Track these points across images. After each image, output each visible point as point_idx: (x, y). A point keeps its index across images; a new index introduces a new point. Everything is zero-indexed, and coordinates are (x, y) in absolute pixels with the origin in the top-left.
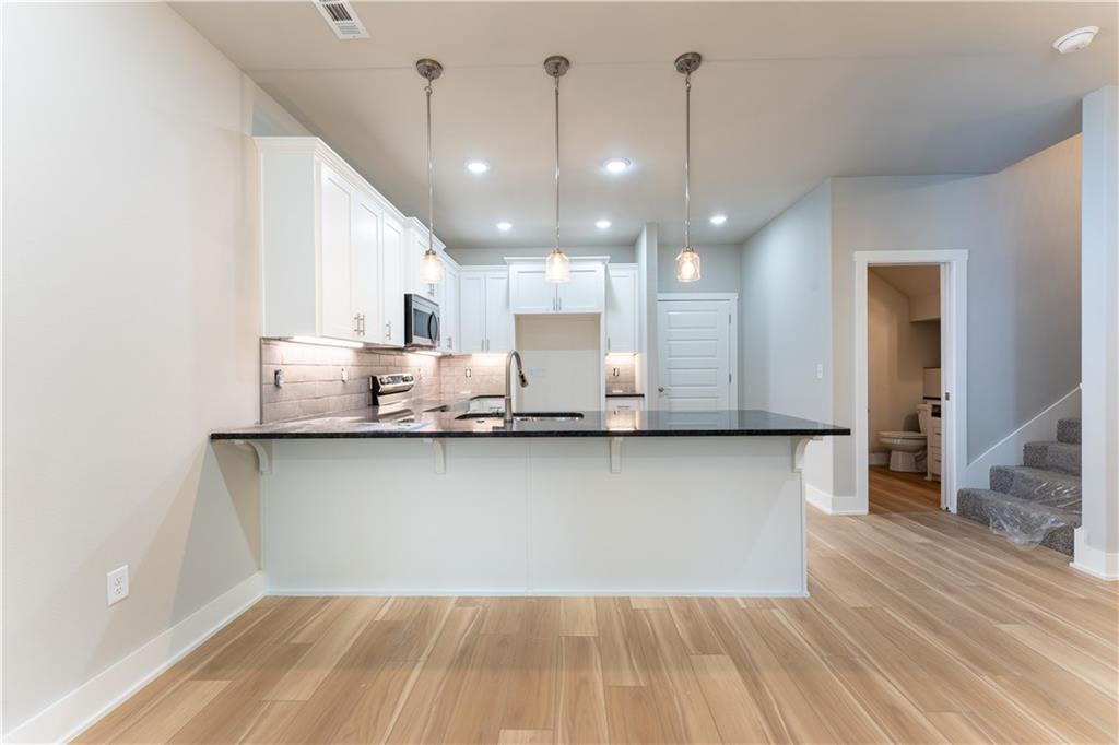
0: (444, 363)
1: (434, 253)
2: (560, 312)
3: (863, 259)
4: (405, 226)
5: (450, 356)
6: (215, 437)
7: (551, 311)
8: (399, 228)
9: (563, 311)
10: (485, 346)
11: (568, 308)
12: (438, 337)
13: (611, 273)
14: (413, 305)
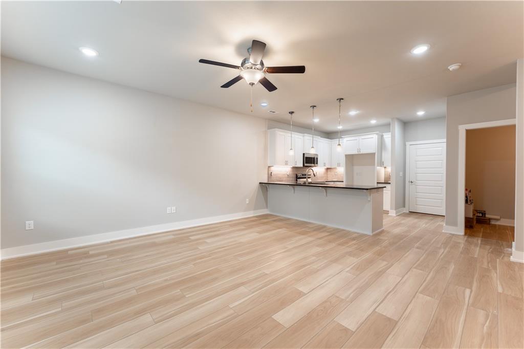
0: (329, 170)
4: (303, 136)
5: (329, 168)
6: (260, 183)
7: (357, 153)
8: (302, 137)
9: (361, 153)
10: (339, 165)
11: (363, 152)
12: (317, 163)
13: (385, 136)
14: (305, 156)
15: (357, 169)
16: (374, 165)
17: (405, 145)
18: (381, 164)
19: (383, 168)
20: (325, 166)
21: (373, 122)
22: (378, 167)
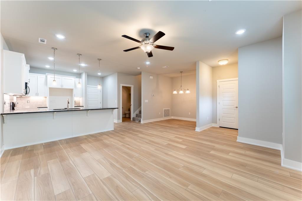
1: (55, 81)
2: (63, 88)
3: (121, 85)
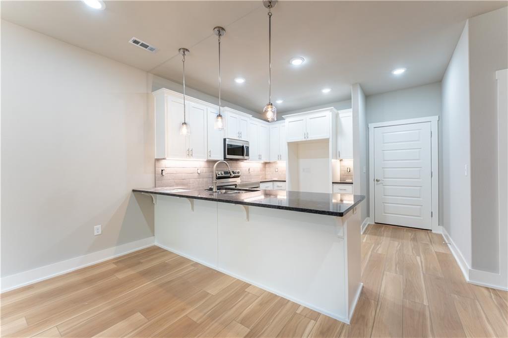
0: (267, 166)
2: (308, 139)
5: (269, 163)
6: (134, 191)
9: (309, 139)
10: (280, 157)
11: (312, 137)
12: (247, 155)
13: (341, 115)
14: (227, 143)
15: (303, 163)
16: (328, 157)
17: (367, 128)
18: (337, 155)
19: (338, 161)
20: (260, 158)
21: (326, 91)
22: (333, 160)
